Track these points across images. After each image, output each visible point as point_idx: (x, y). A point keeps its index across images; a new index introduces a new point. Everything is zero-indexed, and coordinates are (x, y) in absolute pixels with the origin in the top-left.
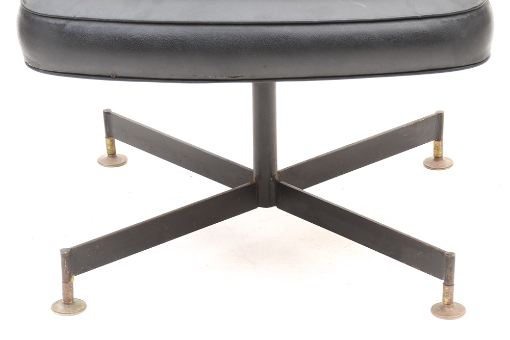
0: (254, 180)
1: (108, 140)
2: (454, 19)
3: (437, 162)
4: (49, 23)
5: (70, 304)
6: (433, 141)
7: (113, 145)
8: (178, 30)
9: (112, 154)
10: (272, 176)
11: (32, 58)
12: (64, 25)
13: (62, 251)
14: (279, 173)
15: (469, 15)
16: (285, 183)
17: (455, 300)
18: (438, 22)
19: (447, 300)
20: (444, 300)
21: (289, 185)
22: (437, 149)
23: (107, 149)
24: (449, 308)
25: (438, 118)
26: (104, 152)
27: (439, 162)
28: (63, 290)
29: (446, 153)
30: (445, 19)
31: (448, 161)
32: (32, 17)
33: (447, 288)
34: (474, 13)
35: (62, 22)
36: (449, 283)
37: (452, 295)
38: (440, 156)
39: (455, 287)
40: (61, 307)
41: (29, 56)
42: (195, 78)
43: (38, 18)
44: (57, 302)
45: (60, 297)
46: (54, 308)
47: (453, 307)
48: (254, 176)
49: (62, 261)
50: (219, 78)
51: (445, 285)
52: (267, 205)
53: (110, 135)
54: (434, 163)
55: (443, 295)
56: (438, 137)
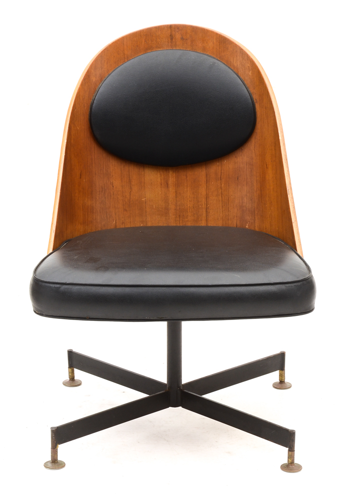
0: (167, 389)
1: (70, 369)
2: (293, 285)
3: (281, 384)
4: (51, 287)
5: (55, 463)
6: (278, 371)
7: (73, 372)
8: (127, 290)
9: (72, 378)
10: (180, 387)
11: (39, 308)
12: (60, 287)
13: (51, 428)
14: (183, 385)
15: (301, 283)
16: (187, 391)
17: (296, 461)
18: (283, 287)
19: (290, 461)
20: (288, 461)
21: (189, 392)
22: (282, 376)
23: (69, 375)
24: (291, 465)
25: (282, 356)
26: (67, 378)
27: (283, 385)
28: (52, 453)
29: (287, 379)
30: (287, 285)
31: (288, 384)
32: (40, 283)
33: (290, 453)
34: (305, 282)
35: (58, 286)
36: (291, 449)
37: (294, 457)
38: (283, 380)
39: (296, 452)
40: (50, 465)
41: (37, 307)
42: (137, 318)
43: (44, 284)
44: (47, 462)
45: (49, 459)
46: (46, 465)
47: (294, 465)
48: (167, 387)
49: (52, 435)
50: (152, 318)
51: (289, 451)
52: (175, 405)
53: (72, 365)
54: (280, 385)
55: (288, 457)
56: (282, 368)
